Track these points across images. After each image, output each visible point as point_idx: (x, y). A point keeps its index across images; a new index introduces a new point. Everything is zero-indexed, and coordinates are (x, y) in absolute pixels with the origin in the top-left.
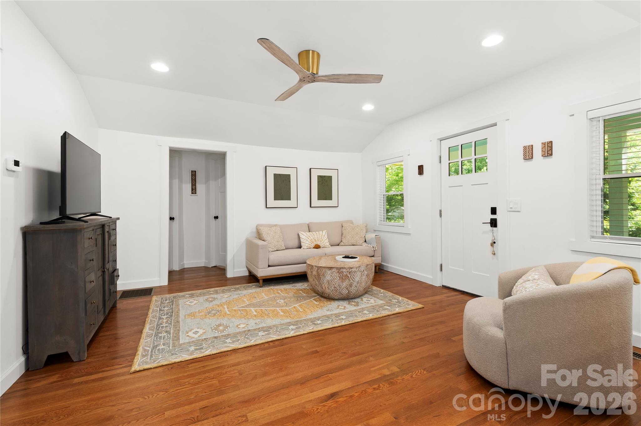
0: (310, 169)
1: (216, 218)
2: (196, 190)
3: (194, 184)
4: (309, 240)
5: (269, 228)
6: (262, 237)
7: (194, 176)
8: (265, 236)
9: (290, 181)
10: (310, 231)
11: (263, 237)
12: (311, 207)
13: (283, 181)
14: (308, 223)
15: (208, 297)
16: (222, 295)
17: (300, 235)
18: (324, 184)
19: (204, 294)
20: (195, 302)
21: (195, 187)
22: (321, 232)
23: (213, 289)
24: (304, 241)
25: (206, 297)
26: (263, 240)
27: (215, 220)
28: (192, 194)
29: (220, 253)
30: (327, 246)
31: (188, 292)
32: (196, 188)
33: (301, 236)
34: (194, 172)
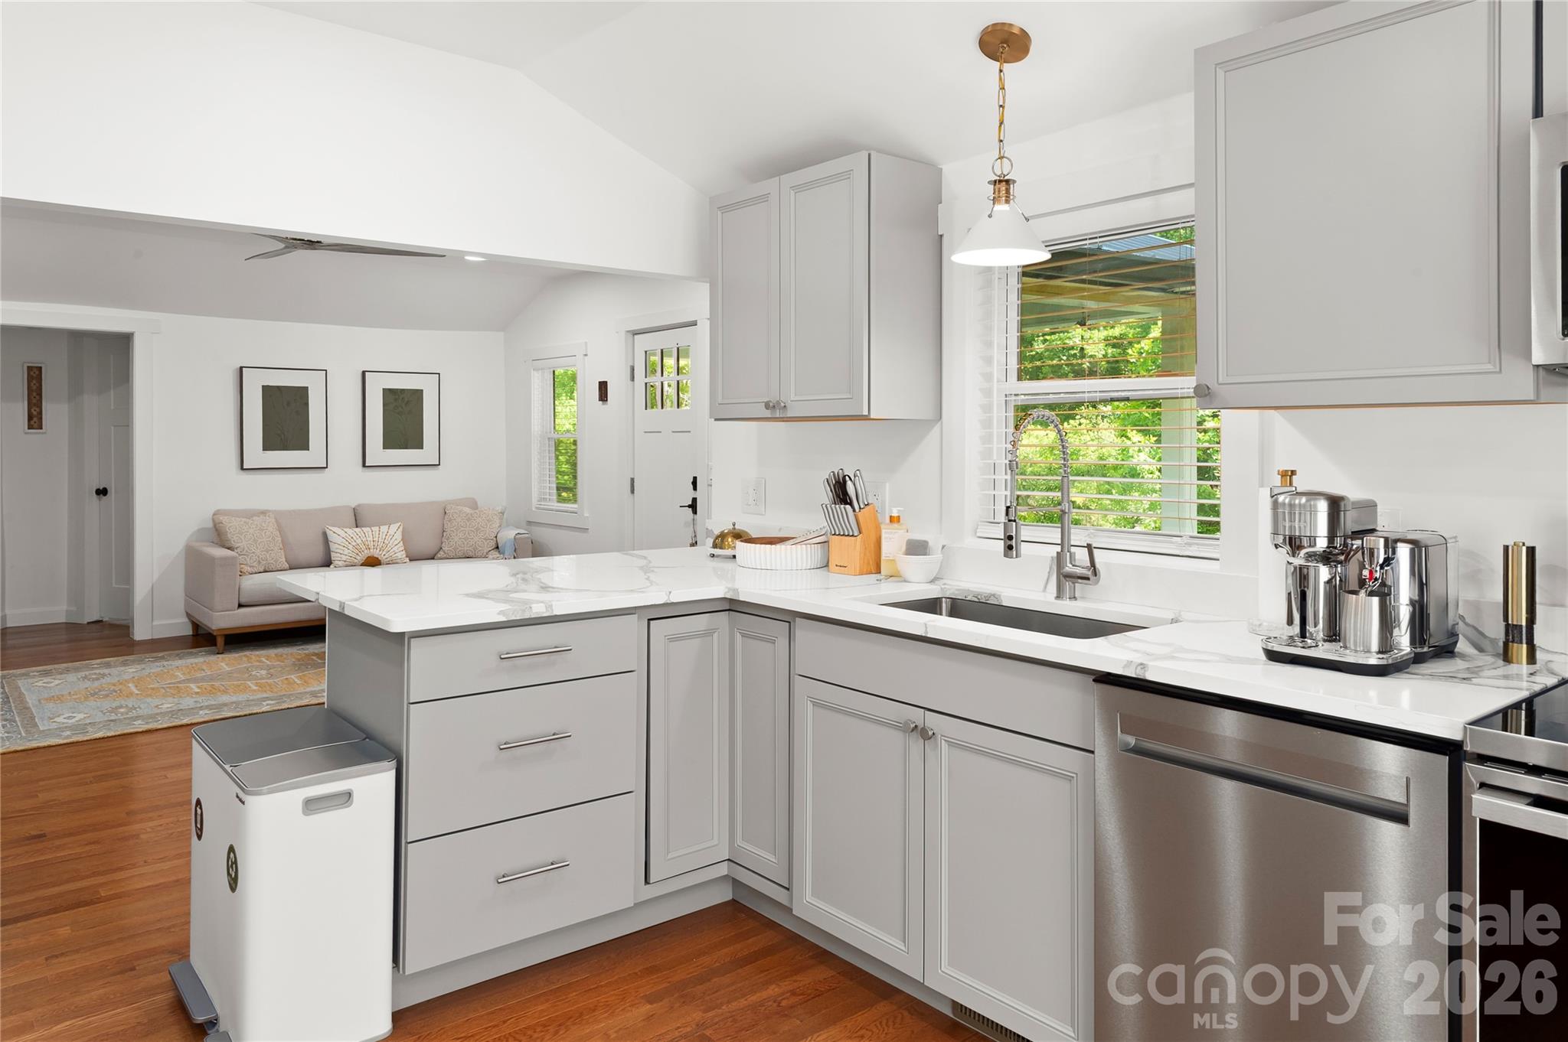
0: (364, 373)
1: (102, 492)
2: (41, 418)
3: (34, 401)
4: (350, 547)
5: (244, 520)
6: (227, 540)
7: (34, 382)
8: (233, 538)
9: (307, 404)
10: (359, 525)
11: (229, 540)
12: (364, 465)
13: (288, 404)
14: (353, 506)
15: (87, 673)
16: (123, 668)
17: (329, 533)
18: (400, 409)
19: (77, 670)
20: (57, 682)
21: (38, 410)
22: (384, 528)
23: (98, 661)
24: (337, 548)
25: (83, 674)
26: (228, 549)
27: (100, 500)
28: (29, 428)
29: (114, 585)
30: (398, 561)
31: (34, 668)
32: (40, 413)
33: (332, 537)
34: (35, 370)
